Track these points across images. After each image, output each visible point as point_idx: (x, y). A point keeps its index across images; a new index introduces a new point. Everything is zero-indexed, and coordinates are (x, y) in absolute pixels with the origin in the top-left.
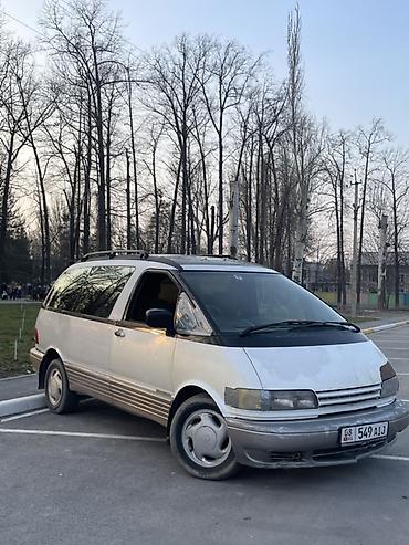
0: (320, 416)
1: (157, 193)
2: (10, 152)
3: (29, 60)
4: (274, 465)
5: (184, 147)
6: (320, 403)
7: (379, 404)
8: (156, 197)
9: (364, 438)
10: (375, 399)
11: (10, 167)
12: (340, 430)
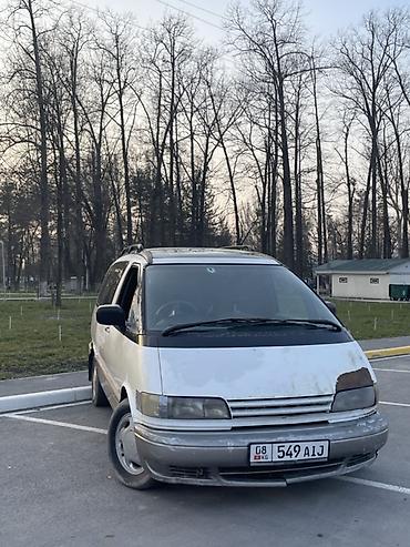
0: (234, 429)
1: (351, 182)
2: (206, 155)
3: (217, 63)
4: (173, 480)
5: (375, 132)
6: (233, 414)
7: (333, 419)
8: (349, 185)
9: (287, 458)
10: (324, 412)
11: (206, 168)
12: (249, 446)
